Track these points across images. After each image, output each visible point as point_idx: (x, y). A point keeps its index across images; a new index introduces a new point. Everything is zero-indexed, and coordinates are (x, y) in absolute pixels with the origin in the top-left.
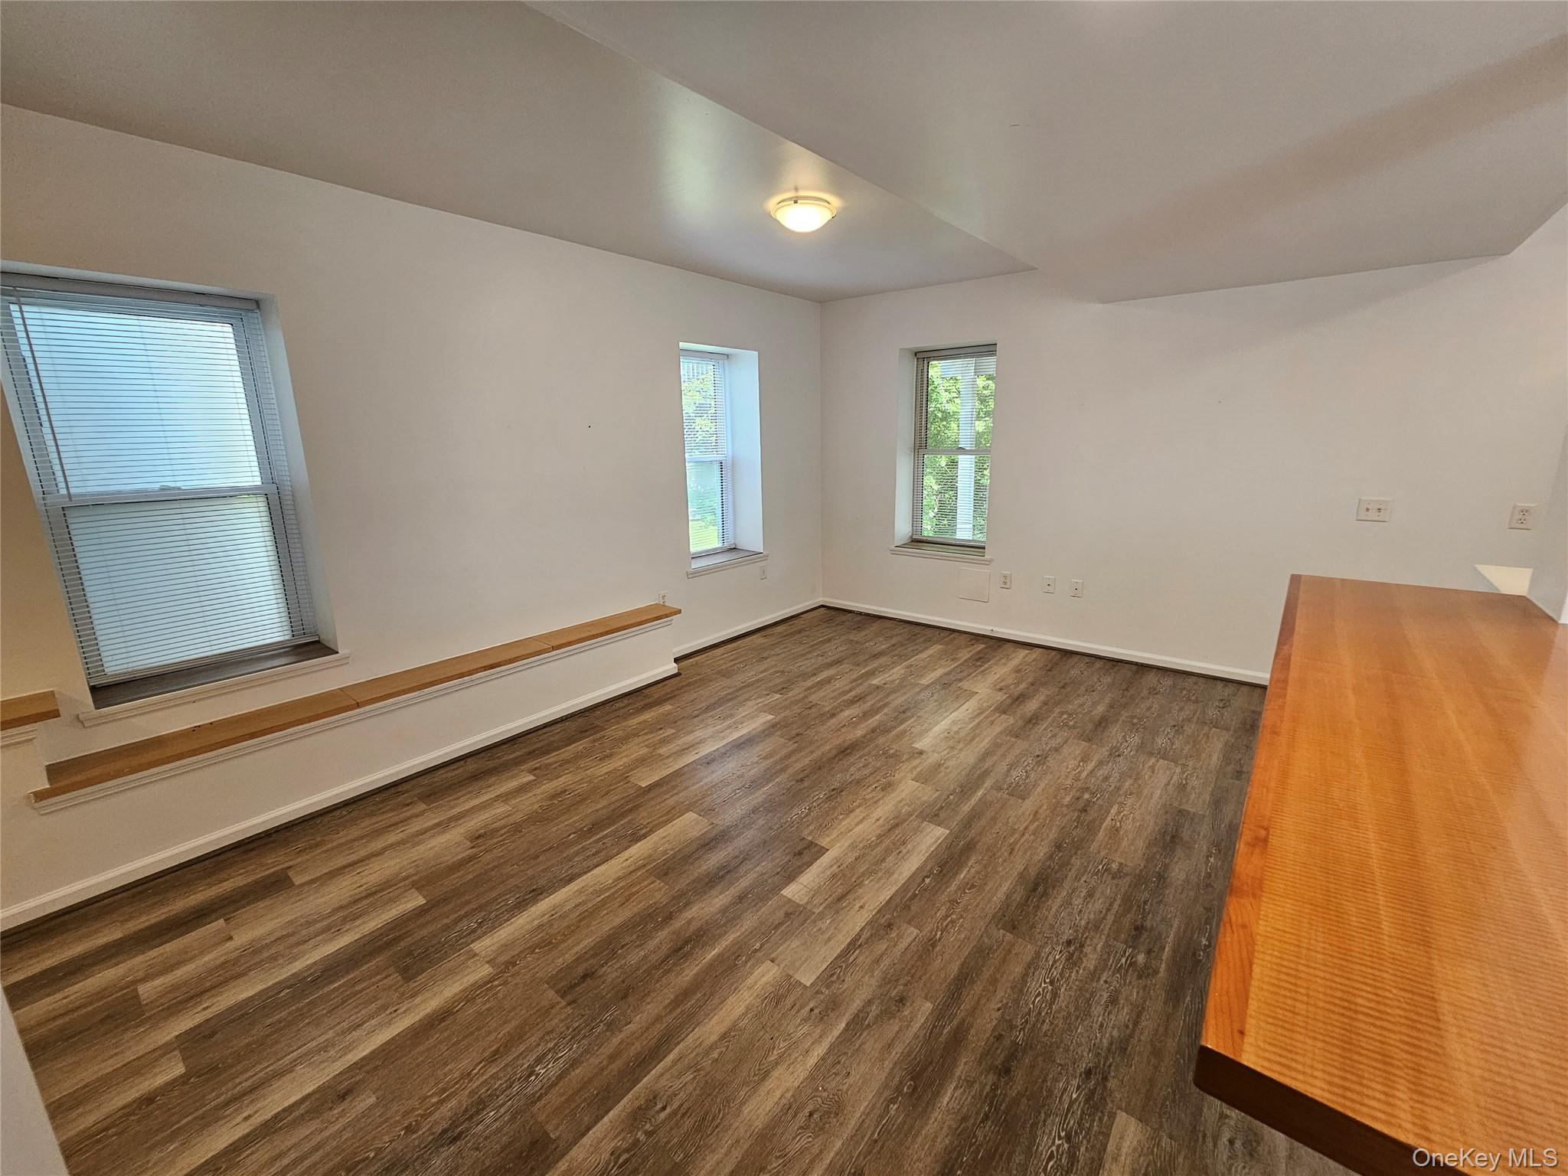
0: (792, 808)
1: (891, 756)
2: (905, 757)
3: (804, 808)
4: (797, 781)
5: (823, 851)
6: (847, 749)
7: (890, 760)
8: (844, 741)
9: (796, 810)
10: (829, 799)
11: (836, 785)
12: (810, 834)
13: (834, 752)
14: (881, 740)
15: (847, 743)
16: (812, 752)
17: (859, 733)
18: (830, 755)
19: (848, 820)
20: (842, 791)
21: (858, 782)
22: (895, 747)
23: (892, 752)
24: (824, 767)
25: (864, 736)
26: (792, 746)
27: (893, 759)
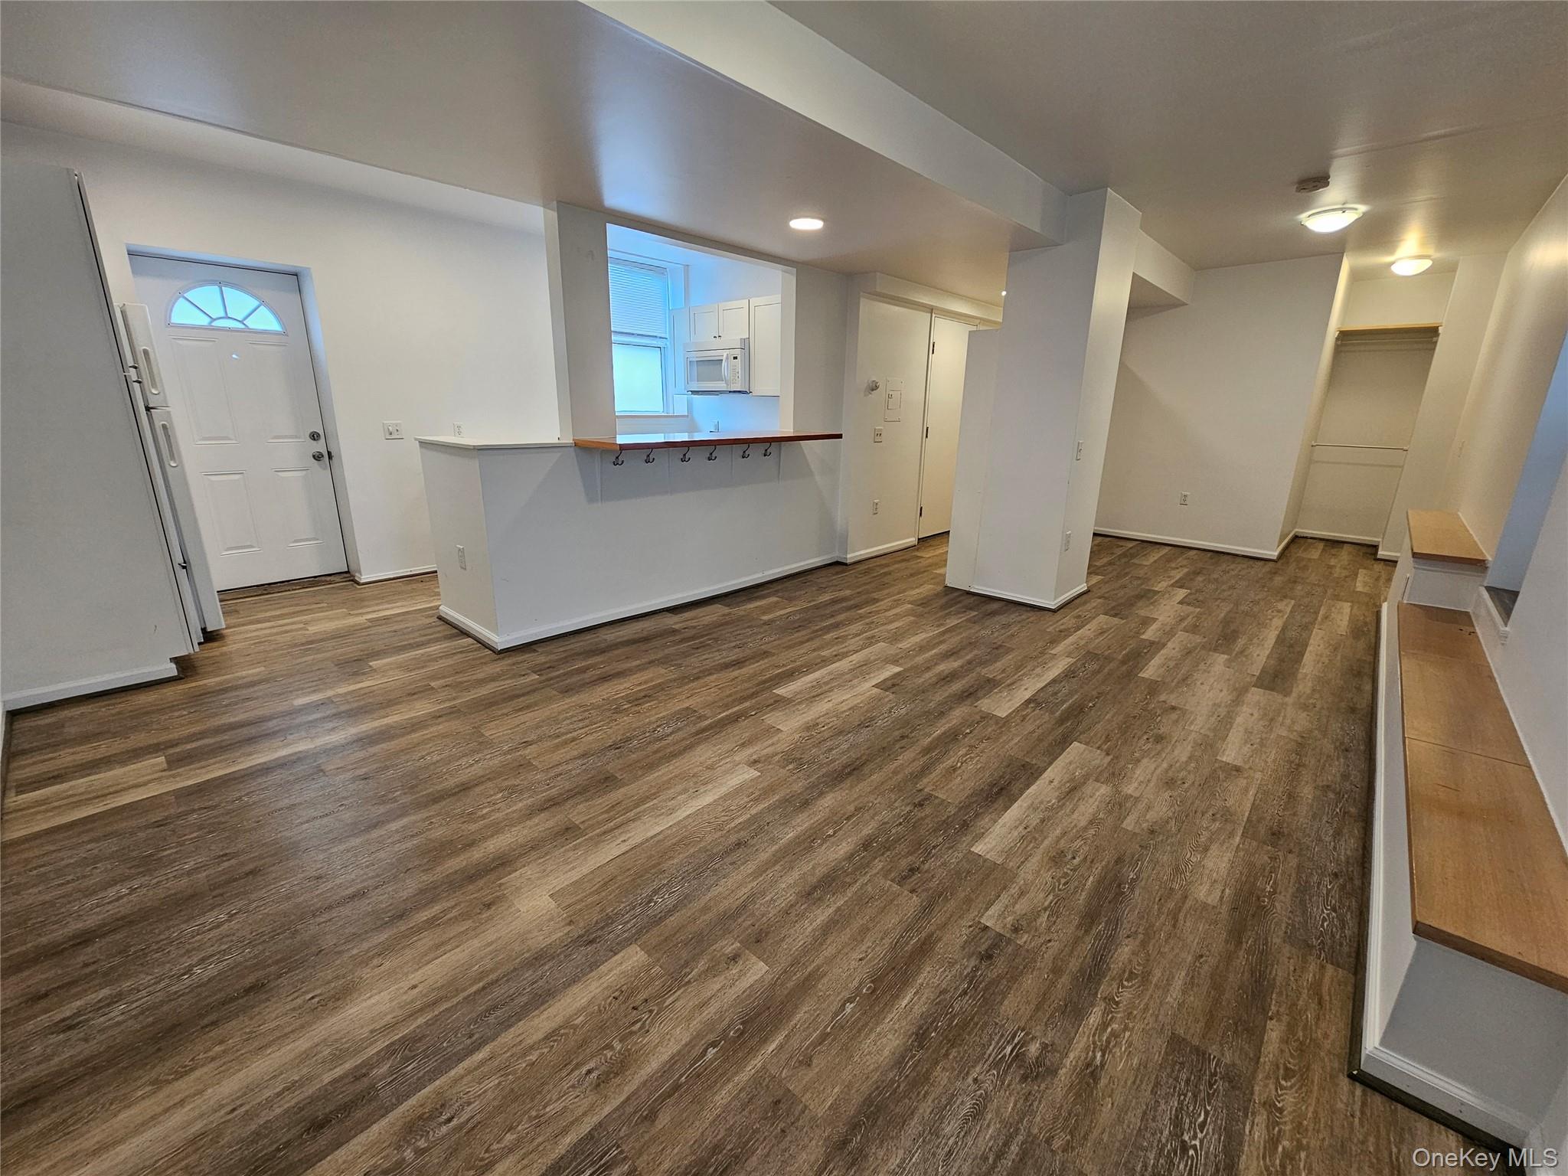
0: (907, 714)
1: (794, 760)
2: (777, 758)
3: (896, 714)
4: (907, 737)
5: (876, 686)
6: (850, 774)
7: (798, 756)
8: (852, 787)
9: (903, 712)
10: (872, 719)
11: (865, 731)
12: (888, 696)
13: (866, 770)
14: (798, 787)
15: (848, 783)
16: (895, 773)
17: (828, 802)
18: (871, 766)
19: (855, 702)
20: (859, 725)
21: (841, 733)
22: (783, 772)
23: (791, 767)
24: (879, 751)
25: (821, 794)
26: (926, 784)
27: (793, 758)
